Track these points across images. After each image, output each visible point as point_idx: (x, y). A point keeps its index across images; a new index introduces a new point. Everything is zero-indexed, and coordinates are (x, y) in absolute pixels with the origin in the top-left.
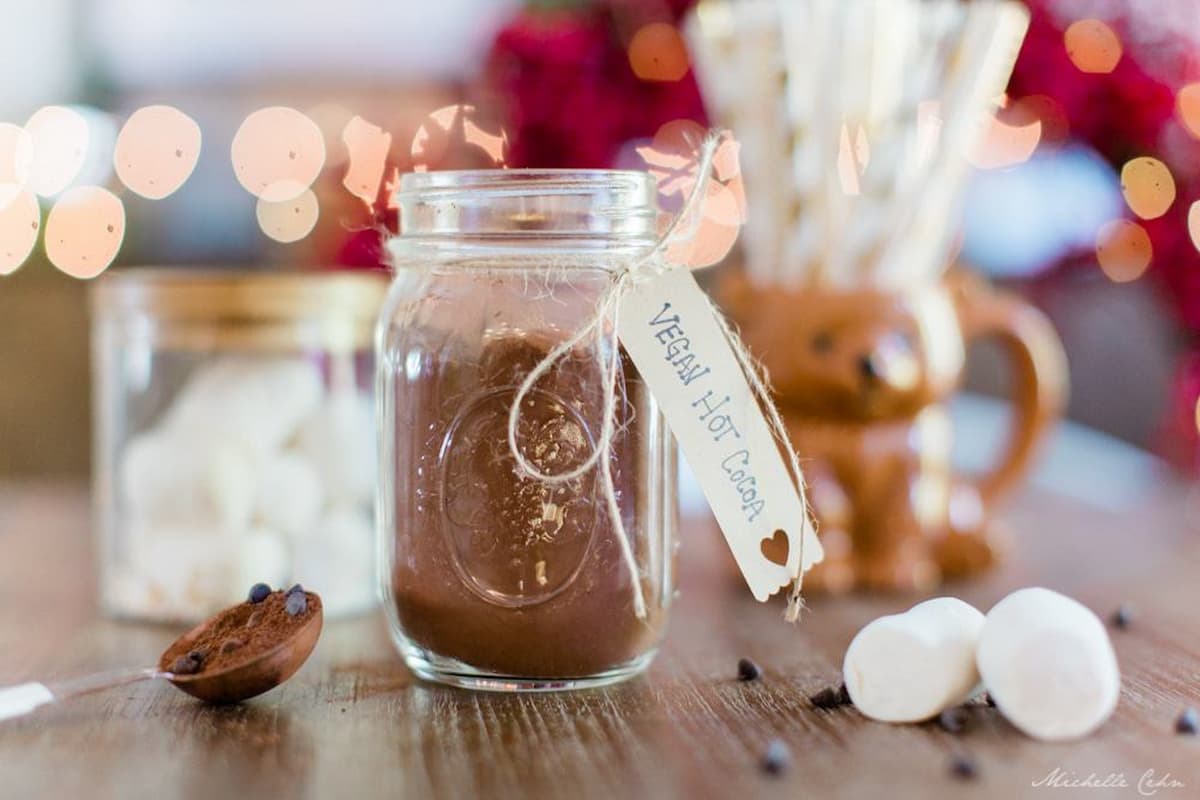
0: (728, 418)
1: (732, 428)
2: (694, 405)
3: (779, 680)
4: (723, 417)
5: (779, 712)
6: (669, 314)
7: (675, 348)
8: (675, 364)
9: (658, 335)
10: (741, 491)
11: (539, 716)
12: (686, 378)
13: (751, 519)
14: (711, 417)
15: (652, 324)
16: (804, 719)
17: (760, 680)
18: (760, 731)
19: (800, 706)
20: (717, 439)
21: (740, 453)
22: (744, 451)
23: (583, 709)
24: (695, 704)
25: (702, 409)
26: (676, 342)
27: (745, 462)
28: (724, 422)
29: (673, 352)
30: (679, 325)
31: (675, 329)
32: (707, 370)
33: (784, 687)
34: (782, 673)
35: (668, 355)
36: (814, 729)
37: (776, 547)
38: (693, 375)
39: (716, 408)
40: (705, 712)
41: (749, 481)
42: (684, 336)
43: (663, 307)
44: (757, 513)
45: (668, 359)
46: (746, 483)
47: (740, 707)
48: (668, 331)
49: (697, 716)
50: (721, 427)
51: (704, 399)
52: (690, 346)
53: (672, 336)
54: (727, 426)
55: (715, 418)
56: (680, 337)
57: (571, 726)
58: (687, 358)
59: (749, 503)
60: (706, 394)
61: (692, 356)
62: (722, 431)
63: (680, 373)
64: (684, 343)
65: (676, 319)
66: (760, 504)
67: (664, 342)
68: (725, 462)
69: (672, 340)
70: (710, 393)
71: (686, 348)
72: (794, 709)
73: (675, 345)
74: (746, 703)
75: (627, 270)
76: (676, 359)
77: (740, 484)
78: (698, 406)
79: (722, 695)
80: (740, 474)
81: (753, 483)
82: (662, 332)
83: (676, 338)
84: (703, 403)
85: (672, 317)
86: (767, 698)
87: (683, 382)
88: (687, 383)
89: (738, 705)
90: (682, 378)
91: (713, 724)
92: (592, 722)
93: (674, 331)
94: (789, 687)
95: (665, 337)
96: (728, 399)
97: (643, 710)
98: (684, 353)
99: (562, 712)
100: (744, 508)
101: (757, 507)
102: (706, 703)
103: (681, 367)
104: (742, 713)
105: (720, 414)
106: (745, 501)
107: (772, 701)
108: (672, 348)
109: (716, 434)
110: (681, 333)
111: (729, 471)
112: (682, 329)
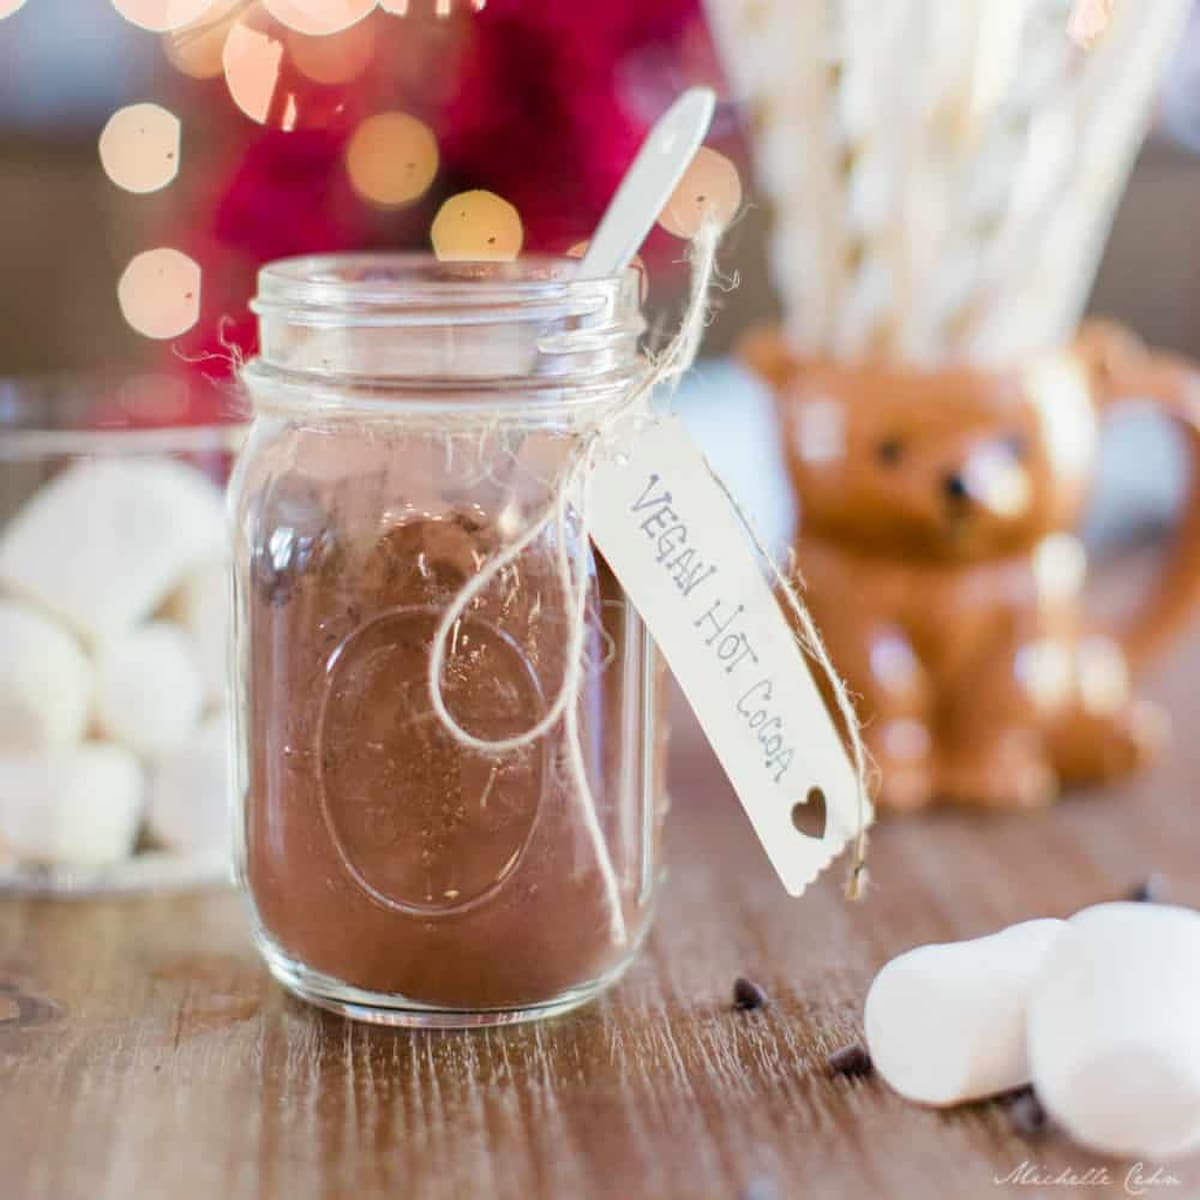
0: (743, 637)
1: (749, 648)
2: (698, 624)
3: (794, 1008)
4: (735, 636)
5: (782, 1085)
6: (657, 492)
7: (668, 542)
8: (670, 566)
9: (644, 526)
10: (763, 740)
11: (435, 1084)
12: (685, 585)
13: (777, 779)
14: (721, 638)
15: (635, 509)
16: (817, 1100)
17: (765, 1009)
18: (748, 1128)
19: (815, 1072)
20: (729, 670)
21: (760, 684)
22: (766, 681)
23: (501, 1071)
24: (665, 1065)
25: (708, 628)
26: (668, 532)
27: (767, 697)
28: (738, 641)
29: (666, 547)
30: (670, 506)
31: (667, 513)
32: (713, 570)
33: (798, 1026)
34: (801, 995)
35: (659, 555)
36: (828, 1123)
37: (811, 813)
38: (694, 580)
39: (726, 625)
40: (676, 1082)
41: (773, 725)
42: (679, 523)
43: (649, 481)
44: (785, 768)
45: (659, 559)
46: (768, 728)
47: (727, 1070)
48: (657, 517)
49: (663, 1089)
50: (734, 650)
51: (710, 614)
52: (688, 538)
53: (663, 525)
54: (742, 648)
55: (725, 640)
56: (673, 524)
57: (477, 1110)
58: (684, 555)
59: (774, 756)
60: (713, 605)
61: (691, 551)
62: (736, 656)
63: (676, 578)
64: (680, 532)
65: (668, 497)
66: (787, 756)
67: (652, 535)
68: (740, 702)
69: (663, 530)
70: (718, 603)
71: (682, 540)
72: (806, 1076)
73: (668, 537)
74: (738, 1061)
75: (597, 433)
76: (670, 559)
77: (760, 731)
78: (704, 622)
79: (706, 1042)
80: (761, 716)
81: (778, 726)
82: (649, 521)
83: (668, 528)
84: (709, 618)
85: (662, 496)
86: (771, 1051)
87: (682, 591)
88: (686, 593)
89: (725, 1066)
90: (680, 585)
91: (682, 1107)
92: (509, 1102)
93: (665, 517)
94: (806, 1025)
95: (654, 526)
96: (741, 608)
97: (587, 1075)
98: (680, 549)
99: (470, 1077)
100: (768, 764)
101: (785, 759)
102: (680, 1060)
103: (677, 570)
104: (729, 1083)
105: (730, 633)
106: (769, 754)
107: (776, 1057)
108: (663, 541)
109: (727, 663)
110: (675, 518)
111: (747, 714)
112: (677, 513)
